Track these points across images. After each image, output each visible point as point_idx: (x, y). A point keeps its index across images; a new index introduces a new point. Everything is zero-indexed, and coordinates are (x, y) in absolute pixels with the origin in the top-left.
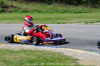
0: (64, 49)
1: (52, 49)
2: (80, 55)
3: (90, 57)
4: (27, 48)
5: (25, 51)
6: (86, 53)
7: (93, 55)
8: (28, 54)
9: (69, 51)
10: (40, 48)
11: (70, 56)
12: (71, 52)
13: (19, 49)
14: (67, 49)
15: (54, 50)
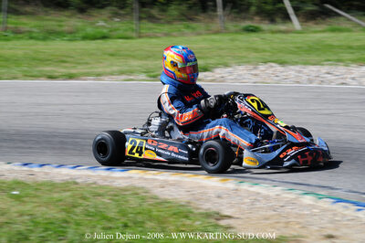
2: (219, 197)
7: (267, 198)
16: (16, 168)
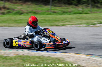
0: (64, 54)
1: (51, 54)
2: (83, 61)
3: (94, 63)
4: (24, 54)
5: (21, 57)
6: (90, 58)
7: (97, 61)
8: (24, 61)
9: (70, 56)
10: (38, 54)
11: (72, 62)
12: (72, 57)
13: (14, 55)
14: (68, 54)
15: (54, 55)
16: (30, 52)
